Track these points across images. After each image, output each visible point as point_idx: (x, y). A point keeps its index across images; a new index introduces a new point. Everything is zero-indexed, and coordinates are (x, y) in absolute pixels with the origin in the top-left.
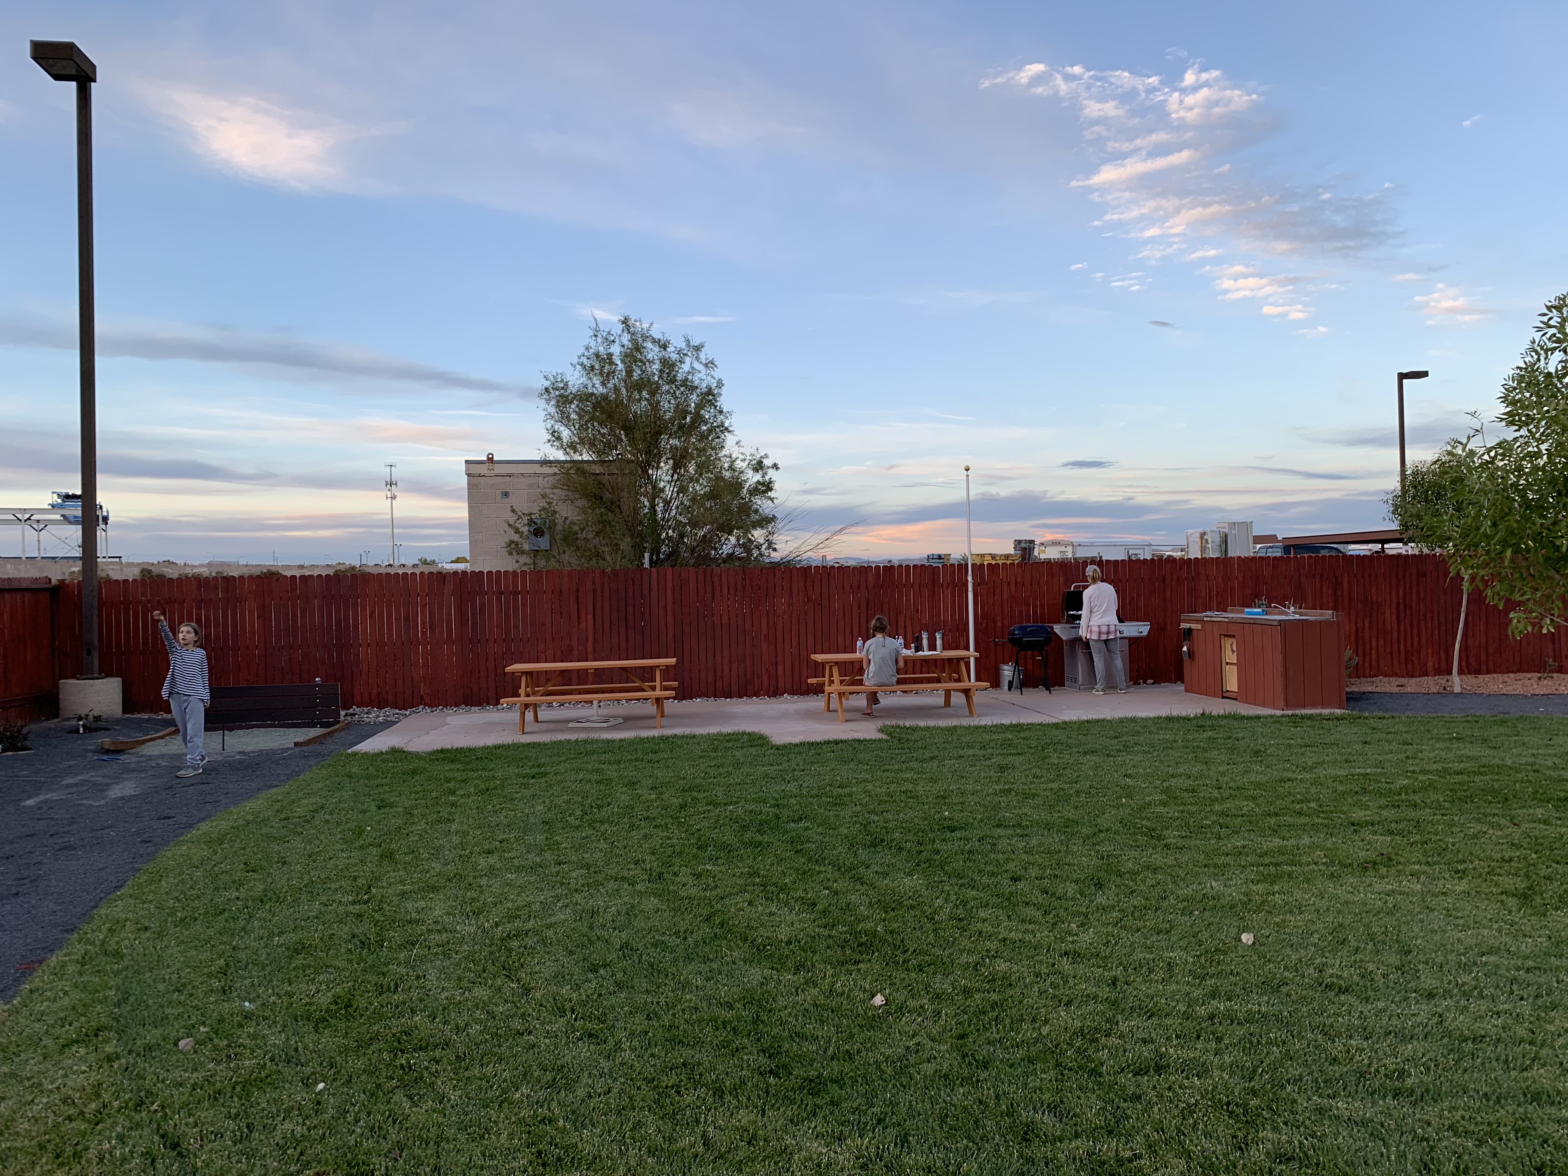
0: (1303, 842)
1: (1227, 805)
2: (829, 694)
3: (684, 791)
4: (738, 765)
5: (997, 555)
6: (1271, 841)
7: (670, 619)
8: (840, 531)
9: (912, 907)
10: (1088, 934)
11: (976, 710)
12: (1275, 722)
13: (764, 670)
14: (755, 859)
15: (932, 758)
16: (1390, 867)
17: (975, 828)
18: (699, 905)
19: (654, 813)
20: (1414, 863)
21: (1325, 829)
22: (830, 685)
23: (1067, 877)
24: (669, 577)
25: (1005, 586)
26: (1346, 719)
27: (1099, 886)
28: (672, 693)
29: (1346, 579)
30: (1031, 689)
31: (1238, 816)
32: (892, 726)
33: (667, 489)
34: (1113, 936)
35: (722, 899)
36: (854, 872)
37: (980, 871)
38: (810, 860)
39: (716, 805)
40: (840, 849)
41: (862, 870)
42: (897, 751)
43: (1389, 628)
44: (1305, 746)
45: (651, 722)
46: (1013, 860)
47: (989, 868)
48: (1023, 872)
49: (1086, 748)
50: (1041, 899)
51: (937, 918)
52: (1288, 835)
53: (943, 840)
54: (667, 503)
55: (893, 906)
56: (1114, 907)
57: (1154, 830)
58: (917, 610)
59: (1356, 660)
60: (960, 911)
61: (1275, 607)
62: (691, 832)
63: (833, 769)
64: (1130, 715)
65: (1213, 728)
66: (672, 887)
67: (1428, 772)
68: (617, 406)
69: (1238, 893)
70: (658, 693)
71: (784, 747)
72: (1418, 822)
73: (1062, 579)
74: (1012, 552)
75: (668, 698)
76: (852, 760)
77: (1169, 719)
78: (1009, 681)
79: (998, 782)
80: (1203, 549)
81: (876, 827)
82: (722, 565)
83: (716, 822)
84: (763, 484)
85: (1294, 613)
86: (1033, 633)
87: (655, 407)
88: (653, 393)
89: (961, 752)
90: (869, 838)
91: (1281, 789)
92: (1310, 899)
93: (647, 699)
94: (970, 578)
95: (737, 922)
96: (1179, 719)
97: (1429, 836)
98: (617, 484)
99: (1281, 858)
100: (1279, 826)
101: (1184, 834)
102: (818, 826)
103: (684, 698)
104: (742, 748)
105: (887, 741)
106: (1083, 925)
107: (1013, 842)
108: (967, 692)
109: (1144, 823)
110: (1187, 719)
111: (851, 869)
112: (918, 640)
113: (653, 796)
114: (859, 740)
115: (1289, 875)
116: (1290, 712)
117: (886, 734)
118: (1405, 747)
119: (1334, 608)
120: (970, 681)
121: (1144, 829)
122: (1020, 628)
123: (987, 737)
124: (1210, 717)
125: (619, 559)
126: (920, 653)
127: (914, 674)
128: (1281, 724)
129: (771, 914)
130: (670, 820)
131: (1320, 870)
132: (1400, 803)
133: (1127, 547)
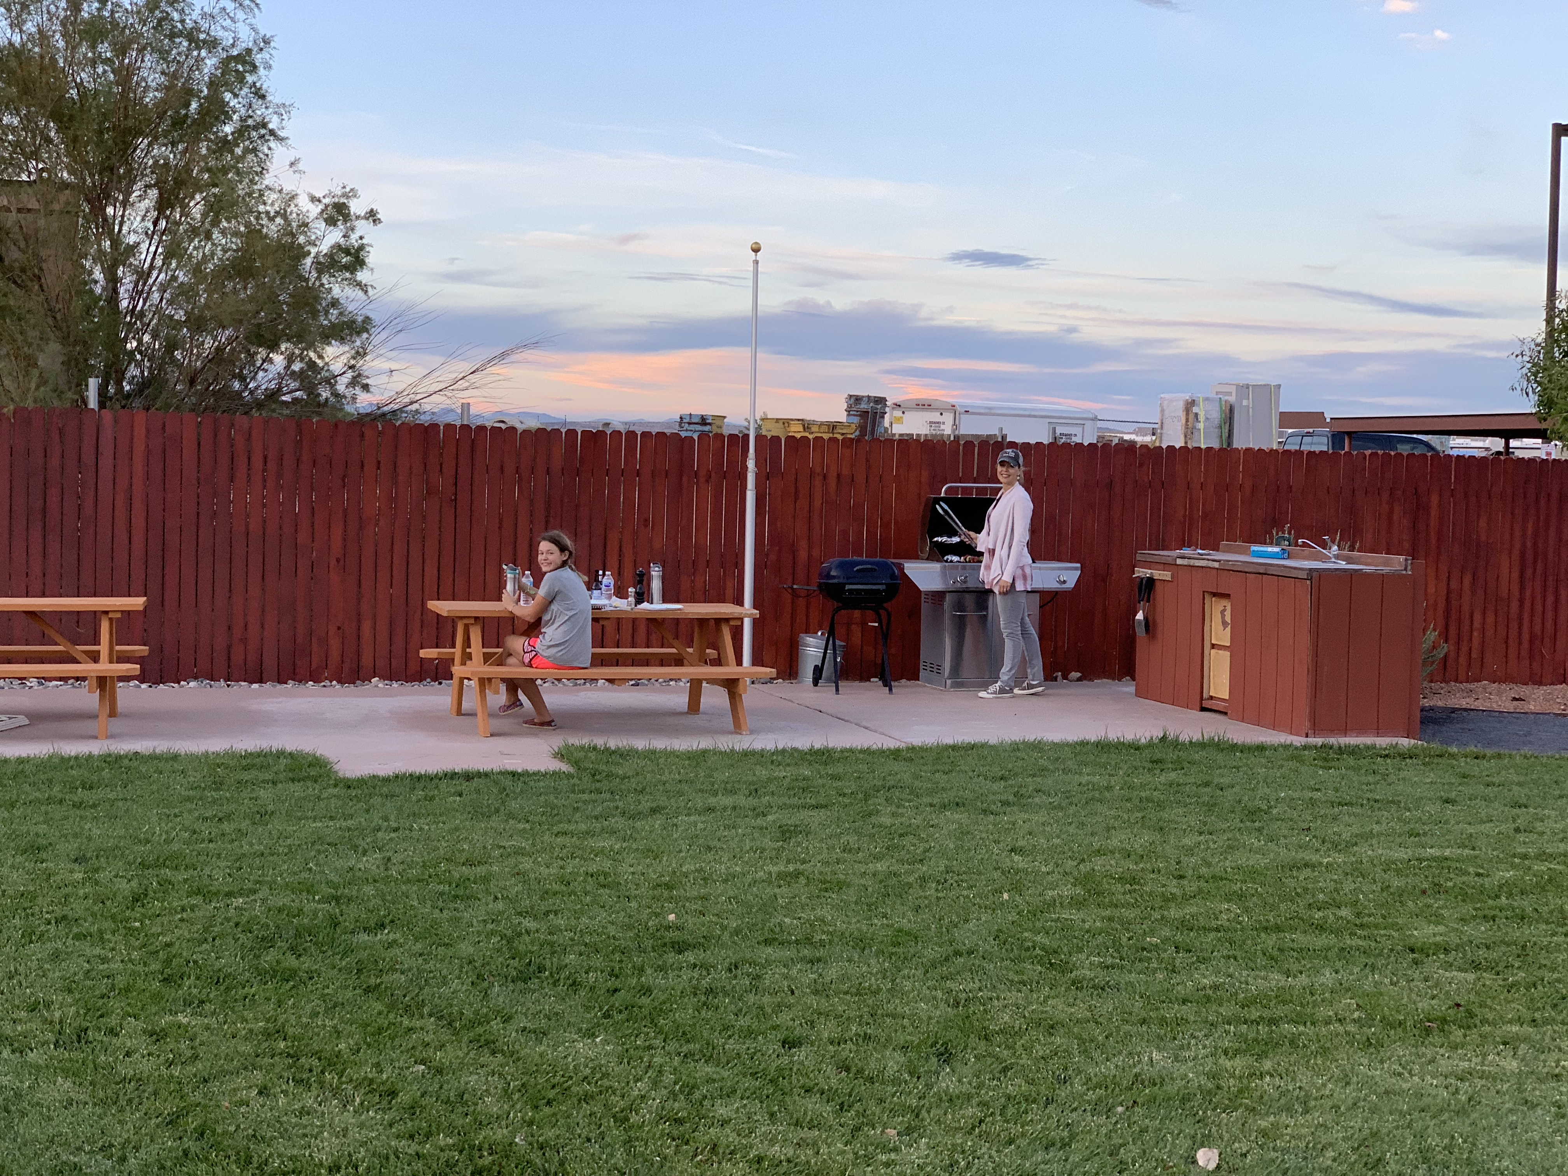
0: (1322, 980)
1: (1191, 909)
2: (462, 680)
3: (143, 865)
4: (262, 816)
5: (814, 423)
6: (1265, 978)
7: (138, 521)
8: (503, 355)
9: (587, 1098)
10: (918, 1148)
11: (748, 721)
12: (1293, 758)
13: (332, 629)
14: (280, 1004)
15: (654, 811)
16: (1469, 1027)
17: (723, 946)
18: (155, 1093)
19: (77, 908)
20: (1510, 1022)
21: (1364, 960)
22: (463, 663)
23: (889, 1039)
24: (140, 431)
25: (818, 482)
26: (1416, 756)
27: (946, 1056)
28: (134, 668)
29: (1435, 499)
30: (857, 683)
31: (1211, 930)
32: (582, 748)
33: (144, 247)
34: (963, 1152)
35: (205, 1081)
36: (480, 1030)
37: (726, 1028)
38: (391, 1007)
39: (208, 895)
40: (455, 985)
41: (495, 1025)
42: (586, 797)
43: (1505, 595)
44: (1340, 804)
45: (90, 726)
46: (789, 1007)
47: (744, 1022)
48: (805, 1031)
49: (946, 797)
50: (834, 1079)
51: (634, 1118)
52: (1295, 967)
53: (661, 968)
54: (143, 275)
55: (551, 1094)
56: (969, 1097)
57: (1055, 952)
58: (647, 520)
59: (1444, 649)
60: (679, 1105)
61: (1305, 545)
62: (152, 948)
63: (457, 829)
64: (1031, 737)
65: (1178, 765)
66: (103, 1058)
67: (1551, 857)
68: (42, 69)
69: (1196, 1073)
70: (104, 667)
71: (361, 782)
72: (1524, 947)
73: (925, 474)
74: (842, 417)
75: (126, 679)
76: (497, 811)
77: (1103, 746)
78: (816, 667)
79: (775, 859)
80: (1189, 431)
81: (532, 943)
82: (255, 413)
83: (206, 930)
84: (347, 252)
85: (1337, 557)
86: (867, 574)
87: (125, 75)
88: (121, 50)
89: (712, 801)
90: (515, 963)
91: (1291, 883)
92: (1324, 1085)
93: (84, 679)
94: (751, 464)
95: (232, 1128)
96: (1120, 747)
97: (1539, 973)
98: (37, 231)
99: (1280, 1011)
100: (1281, 950)
101: (1109, 961)
102: (416, 940)
103: (161, 680)
104: (274, 783)
105: (569, 776)
106: (909, 1130)
107: (794, 972)
108: (731, 685)
109: (1038, 938)
110: (1135, 747)
111: (472, 1024)
112: (642, 580)
113: (78, 876)
114: (513, 774)
115: (1292, 1042)
116: (1319, 741)
117: (569, 762)
118: (1517, 811)
119: (1413, 554)
120: (739, 662)
121: (1038, 951)
122: (842, 566)
123: (763, 773)
124: (1176, 744)
125: (33, 386)
126: (645, 605)
127: (633, 646)
128: (1302, 762)
129: (304, 1112)
130: (108, 925)
131: (1347, 1033)
132: (1497, 912)
133: (1052, 420)
